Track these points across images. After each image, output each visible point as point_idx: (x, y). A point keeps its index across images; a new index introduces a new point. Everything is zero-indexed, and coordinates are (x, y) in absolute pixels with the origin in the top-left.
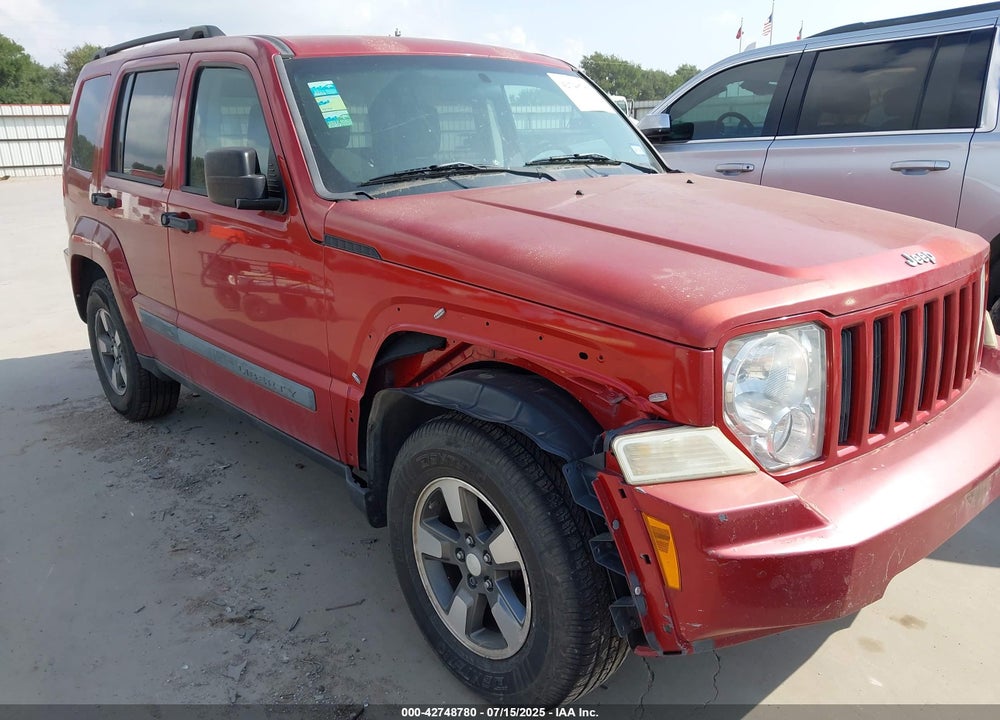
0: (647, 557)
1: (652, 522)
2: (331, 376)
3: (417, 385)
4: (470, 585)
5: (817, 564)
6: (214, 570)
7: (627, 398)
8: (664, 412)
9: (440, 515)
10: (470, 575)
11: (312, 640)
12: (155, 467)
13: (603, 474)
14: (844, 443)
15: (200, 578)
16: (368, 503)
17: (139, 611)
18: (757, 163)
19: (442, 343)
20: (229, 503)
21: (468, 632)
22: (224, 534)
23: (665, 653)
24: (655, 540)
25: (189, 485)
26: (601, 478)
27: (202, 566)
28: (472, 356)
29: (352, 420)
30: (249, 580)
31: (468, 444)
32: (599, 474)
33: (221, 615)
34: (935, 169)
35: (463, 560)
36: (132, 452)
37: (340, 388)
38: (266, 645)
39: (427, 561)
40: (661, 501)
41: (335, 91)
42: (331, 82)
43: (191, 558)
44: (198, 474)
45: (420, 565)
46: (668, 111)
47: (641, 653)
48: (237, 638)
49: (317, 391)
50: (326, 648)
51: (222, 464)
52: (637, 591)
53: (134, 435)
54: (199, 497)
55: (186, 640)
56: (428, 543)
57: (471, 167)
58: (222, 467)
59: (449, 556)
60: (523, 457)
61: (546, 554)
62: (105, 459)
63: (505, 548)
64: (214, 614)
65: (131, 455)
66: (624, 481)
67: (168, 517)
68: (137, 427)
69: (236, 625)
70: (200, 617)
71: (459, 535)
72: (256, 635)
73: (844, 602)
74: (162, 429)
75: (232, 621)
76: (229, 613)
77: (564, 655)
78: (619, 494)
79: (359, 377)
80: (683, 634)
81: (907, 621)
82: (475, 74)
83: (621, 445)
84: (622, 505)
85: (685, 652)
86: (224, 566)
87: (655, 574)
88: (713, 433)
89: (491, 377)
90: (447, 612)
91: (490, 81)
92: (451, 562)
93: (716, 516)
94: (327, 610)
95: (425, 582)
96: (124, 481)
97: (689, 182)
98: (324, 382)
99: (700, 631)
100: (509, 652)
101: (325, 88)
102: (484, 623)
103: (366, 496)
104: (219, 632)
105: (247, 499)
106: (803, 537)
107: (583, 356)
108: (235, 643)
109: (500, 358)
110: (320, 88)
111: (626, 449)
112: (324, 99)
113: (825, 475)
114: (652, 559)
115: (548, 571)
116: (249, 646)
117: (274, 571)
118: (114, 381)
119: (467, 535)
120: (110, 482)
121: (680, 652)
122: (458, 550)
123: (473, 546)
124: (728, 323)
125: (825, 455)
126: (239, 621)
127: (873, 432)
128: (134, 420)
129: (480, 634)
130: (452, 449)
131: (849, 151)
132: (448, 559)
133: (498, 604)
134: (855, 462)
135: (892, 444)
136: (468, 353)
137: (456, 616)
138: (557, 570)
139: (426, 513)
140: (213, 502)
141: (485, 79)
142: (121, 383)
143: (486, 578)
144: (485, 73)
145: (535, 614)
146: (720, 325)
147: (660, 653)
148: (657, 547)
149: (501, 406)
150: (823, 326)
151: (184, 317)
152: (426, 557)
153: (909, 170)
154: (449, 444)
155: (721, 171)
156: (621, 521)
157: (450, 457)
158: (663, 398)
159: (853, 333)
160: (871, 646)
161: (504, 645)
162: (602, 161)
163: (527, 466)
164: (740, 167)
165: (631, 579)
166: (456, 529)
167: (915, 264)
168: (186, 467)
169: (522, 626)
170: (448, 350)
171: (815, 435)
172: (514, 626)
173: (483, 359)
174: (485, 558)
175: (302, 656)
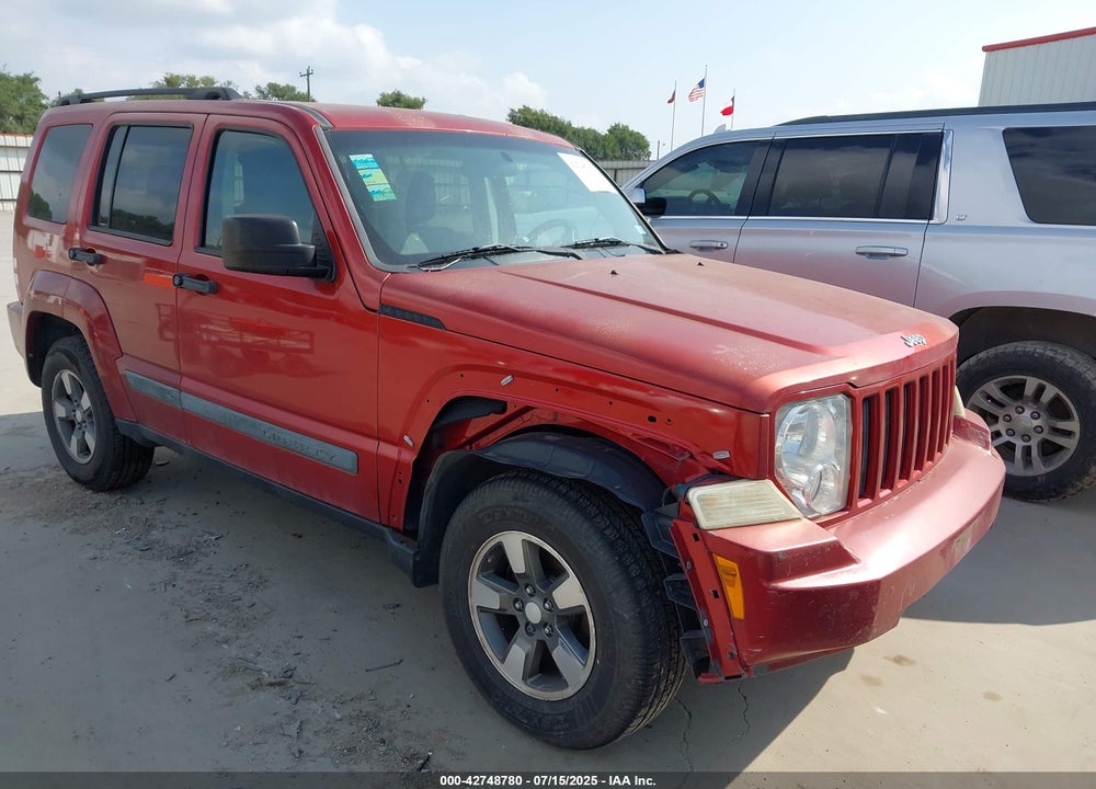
0: (715, 593)
1: (721, 561)
2: (378, 439)
3: (468, 448)
4: (527, 633)
5: (854, 594)
6: (238, 638)
7: (692, 457)
8: (727, 468)
9: (499, 568)
10: (528, 623)
11: (361, 698)
12: (138, 539)
13: (678, 522)
14: (862, 497)
15: (225, 646)
16: (414, 562)
17: (170, 679)
18: (730, 241)
19: (503, 406)
20: (232, 573)
21: (524, 679)
22: (236, 603)
23: (726, 678)
24: (724, 577)
25: (183, 556)
26: (675, 524)
27: (222, 634)
28: (529, 420)
29: (400, 481)
30: (278, 646)
31: (534, 498)
32: (675, 521)
33: (259, 679)
34: (895, 255)
35: (522, 610)
36: (106, 523)
37: (389, 451)
38: (314, 705)
39: (482, 614)
40: (731, 542)
41: (376, 165)
42: (371, 156)
43: (210, 628)
44: (189, 545)
45: (475, 617)
46: (641, 185)
47: (704, 680)
48: (282, 700)
49: (361, 455)
50: (377, 705)
51: (212, 534)
52: (706, 623)
53: (101, 506)
54: (198, 567)
55: (230, 704)
56: (484, 595)
57: (506, 248)
58: (213, 538)
59: (506, 607)
60: (589, 509)
61: (614, 595)
62: (76, 531)
63: (570, 593)
64: (252, 679)
65: (106, 527)
66: (697, 526)
67: (169, 588)
68: (102, 497)
69: (277, 688)
70: (238, 682)
71: (518, 585)
72: (302, 696)
73: (871, 627)
74: (133, 500)
75: (272, 684)
76: (267, 678)
77: (629, 686)
78: (692, 537)
79: (411, 439)
80: (745, 659)
81: (899, 660)
82: (496, 153)
83: (695, 495)
84: (695, 549)
85: (745, 676)
86: (248, 634)
87: (723, 606)
88: (768, 485)
89: (557, 438)
90: (503, 661)
91: (511, 161)
92: (509, 612)
93: (776, 553)
94: (367, 671)
95: (480, 634)
96: (107, 554)
97: (700, 264)
98: (369, 445)
99: (758, 656)
100: (569, 692)
101: (366, 161)
102: (543, 667)
103: (415, 555)
104: (262, 696)
105: (250, 569)
106: (842, 572)
107: (652, 419)
108: (283, 706)
109: (562, 421)
110: (361, 161)
111: (700, 499)
112: (367, 172)
113: (849, 523)
114: (720, 594)
115: (615, 609)
116: (298, 707)
117: (301, 637)
118: (73, 448)
119: (527, 586)
120: (91, 555)
121: (740, 676)
122: (516, 601)
123: (531, 595)
124: (780, 392)
125: (849, 505)
126: (280, 684)
127: (883, 487)
128: (98, 489)
129: (538, 679)
130: (520, 504)
131: (807, 234)
132: (505, 610)
133: (559, 647)
134: (870, 512)
135: (896, 498)
136: (526, 416)
137: (513, 665)
138: (624, 608)
139: (484, 567)
140: (214, 572)
141: (508, 159)
142: (84, 449)
143: (545, 625)
144: (508, 152)
145: (600, 652)
146: (774, 394)
147: (722, 679)
148: (725, 584)
149: (574, 464)
150: (848, 395)
151: (188, 380)
152: (481, 610)
153: (872, 255)
154: (515, 499)
155: (695, 247)
156: (692, 563)
157: (516, 511)
158: (725, 455)
159: (871, 401)
160: (871, 681)
161: (565, 685)
162: (615, 243)
163: (595, 517)
164: (714, 244)
165: (701, 613)
166: (515, 582)
167: (912, 344)
168: (175, 538)
169: (585, 665)
170: (507, 413)
171: (841, 487)
172: (575, 667)
173: (543, 422)
174: (546, 605)
175: (355, 714)
